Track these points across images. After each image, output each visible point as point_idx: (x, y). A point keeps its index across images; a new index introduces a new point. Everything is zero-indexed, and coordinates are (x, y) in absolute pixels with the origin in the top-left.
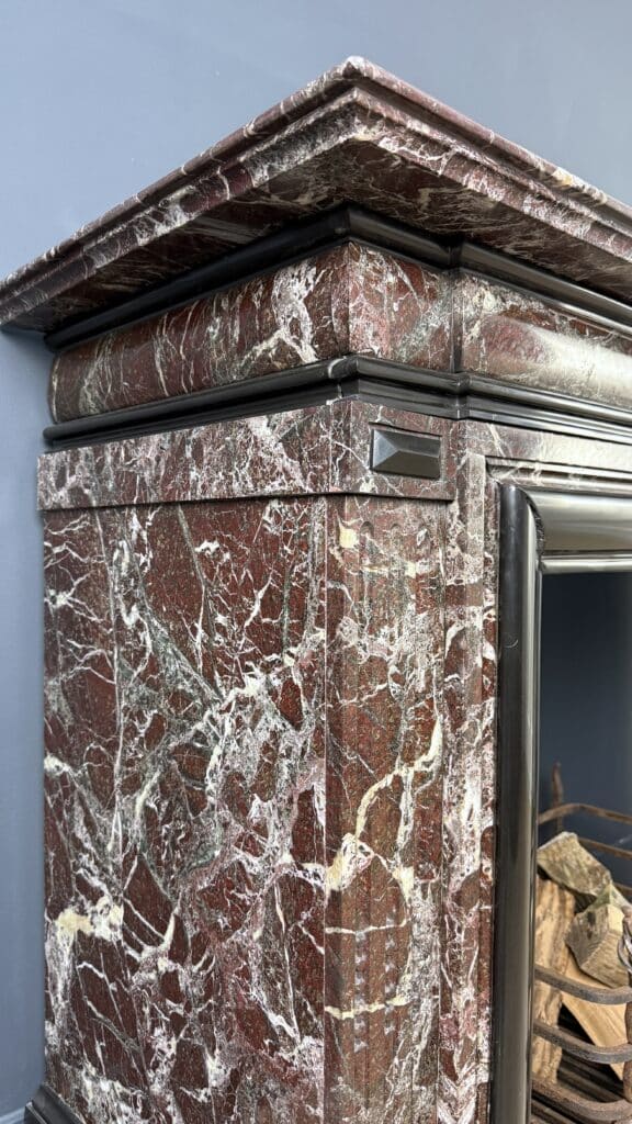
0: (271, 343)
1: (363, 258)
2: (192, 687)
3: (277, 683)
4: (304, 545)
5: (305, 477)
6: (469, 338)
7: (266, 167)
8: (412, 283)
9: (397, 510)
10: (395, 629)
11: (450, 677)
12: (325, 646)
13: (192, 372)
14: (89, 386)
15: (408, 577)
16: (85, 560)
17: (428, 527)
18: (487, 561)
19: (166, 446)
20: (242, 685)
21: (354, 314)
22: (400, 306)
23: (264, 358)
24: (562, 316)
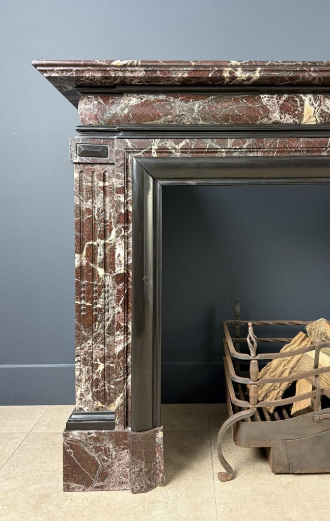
6: (123, 114)
8: (104, 101)
9: (94, 167)
10: (96, 201)
15: (99, 186)
17: (108, 171)
18: (128, 181)
22: (98, 109)
24: (176, 97)
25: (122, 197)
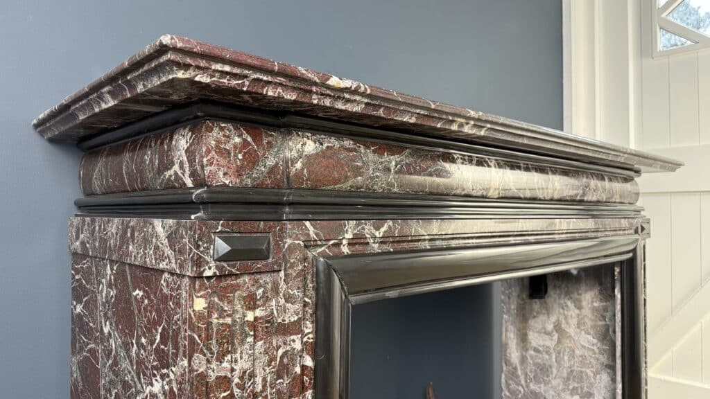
0: (171, 172)
1: (216, 130)
2: (131, 380)
3: (167, 387)
4: (178, 304)
5: (176, 263)
6: (294, 170)
7: (142, 83)
8: (253, 140)
9: (238, 281)
10: (238, 355)
11: (279, 381)
12: (187, 370)
13: (139, 180)
14: (96, 178)
15: (247, 321)
16: (88, 286)
17: (264, 287)
18: (305, 305)
19: (120, 227)
20: (152, 385)
21: (207, 165)
22: (244, 156)
23: (169, 180)
24: (367, 147)
25: (297, 341)
